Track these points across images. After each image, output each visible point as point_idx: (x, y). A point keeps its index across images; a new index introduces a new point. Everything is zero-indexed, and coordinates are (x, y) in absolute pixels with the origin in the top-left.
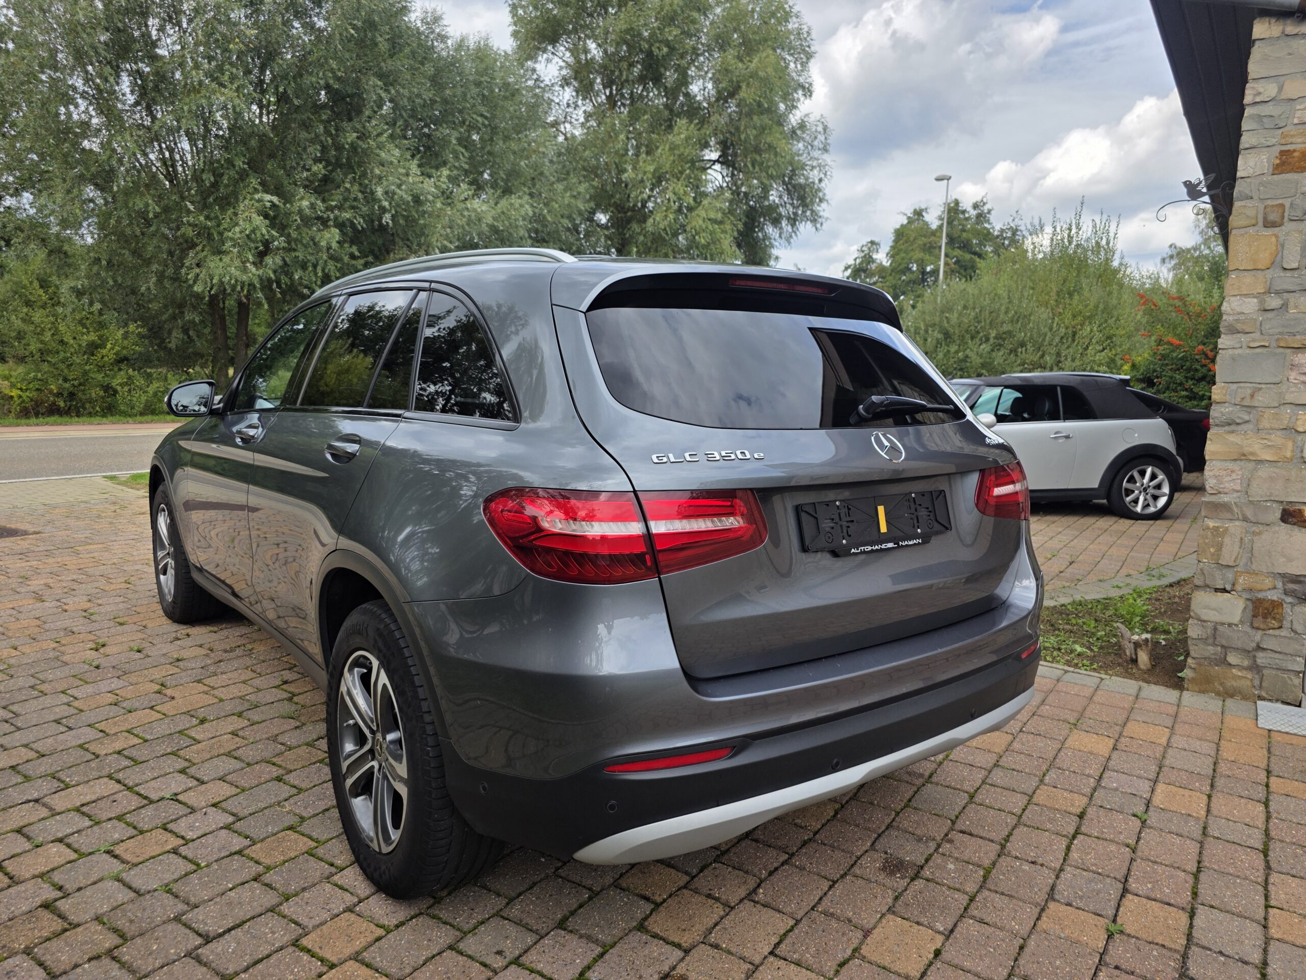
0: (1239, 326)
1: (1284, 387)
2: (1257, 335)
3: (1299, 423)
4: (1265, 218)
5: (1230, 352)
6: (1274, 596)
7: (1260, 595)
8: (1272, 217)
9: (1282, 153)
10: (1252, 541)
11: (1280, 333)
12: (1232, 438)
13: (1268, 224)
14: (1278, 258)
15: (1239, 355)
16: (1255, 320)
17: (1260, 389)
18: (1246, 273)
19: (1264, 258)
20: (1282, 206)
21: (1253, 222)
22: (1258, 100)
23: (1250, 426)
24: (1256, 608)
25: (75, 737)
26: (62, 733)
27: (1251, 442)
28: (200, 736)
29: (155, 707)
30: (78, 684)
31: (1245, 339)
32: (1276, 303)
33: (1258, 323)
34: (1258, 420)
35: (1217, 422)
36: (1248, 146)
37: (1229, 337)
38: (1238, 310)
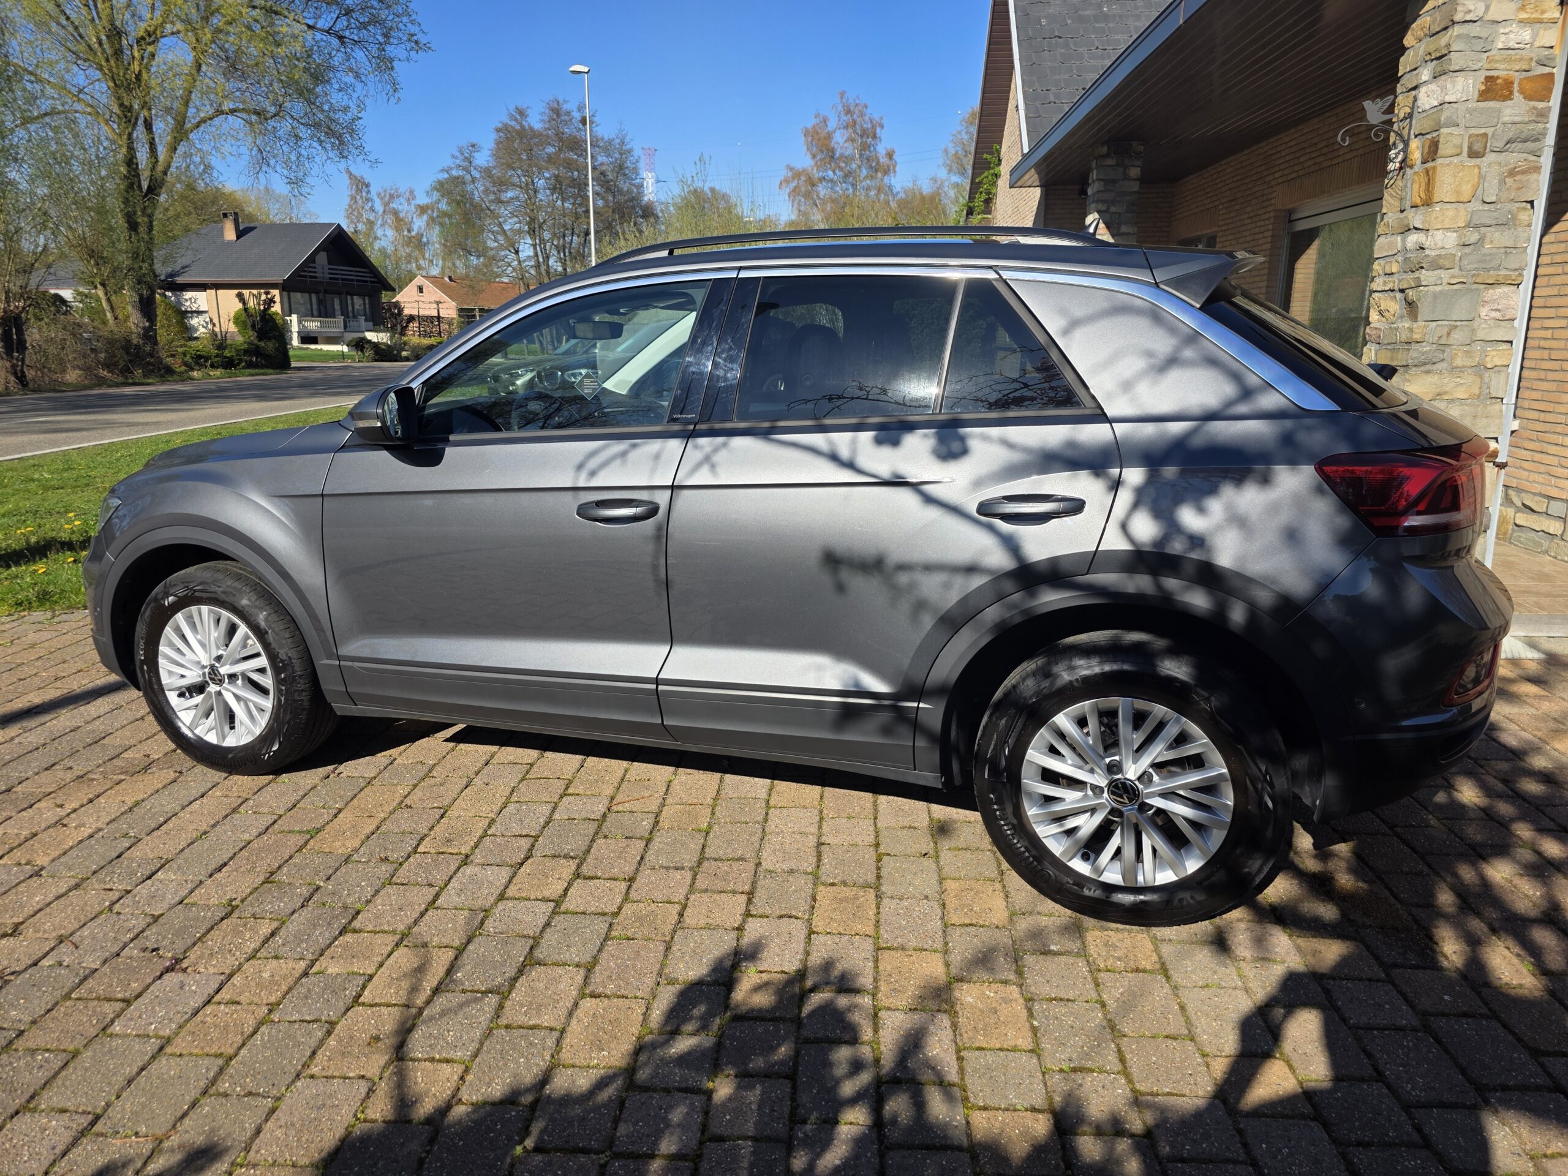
0: (1441, 262)
1: (1475, 324)
2: (1456, 271)
3: (1488, 359)
4: (1470, 148)
5: (1431, 288)
8: (1477, 147)
9: (1489, 79)
11: (1476, 269)
12: (1429, 379)
13: (1473, 154)
14: (1479, 191)
15: (1441, 292)
16: (1454, 255)
17: (1456, 327)
18: (1448, 206)
19: (1467, 190)
20: (1485, 135)
21: (1458, 151)
22: (1468, 18)
23: (1444, 365)
25: (319, 1108)
26: (273, 1111)
27: (1446, 381)
28: (546, 1020)
29: (361, 1000)
30: (109, 1009)
31: (1445, 275)
32: (1474, 237)
33: (1457, 258)
34: (1452, 359)
35: (1416, 362)
36: (1457, 68)
37: (1430, 273)
38: (1440, 245)
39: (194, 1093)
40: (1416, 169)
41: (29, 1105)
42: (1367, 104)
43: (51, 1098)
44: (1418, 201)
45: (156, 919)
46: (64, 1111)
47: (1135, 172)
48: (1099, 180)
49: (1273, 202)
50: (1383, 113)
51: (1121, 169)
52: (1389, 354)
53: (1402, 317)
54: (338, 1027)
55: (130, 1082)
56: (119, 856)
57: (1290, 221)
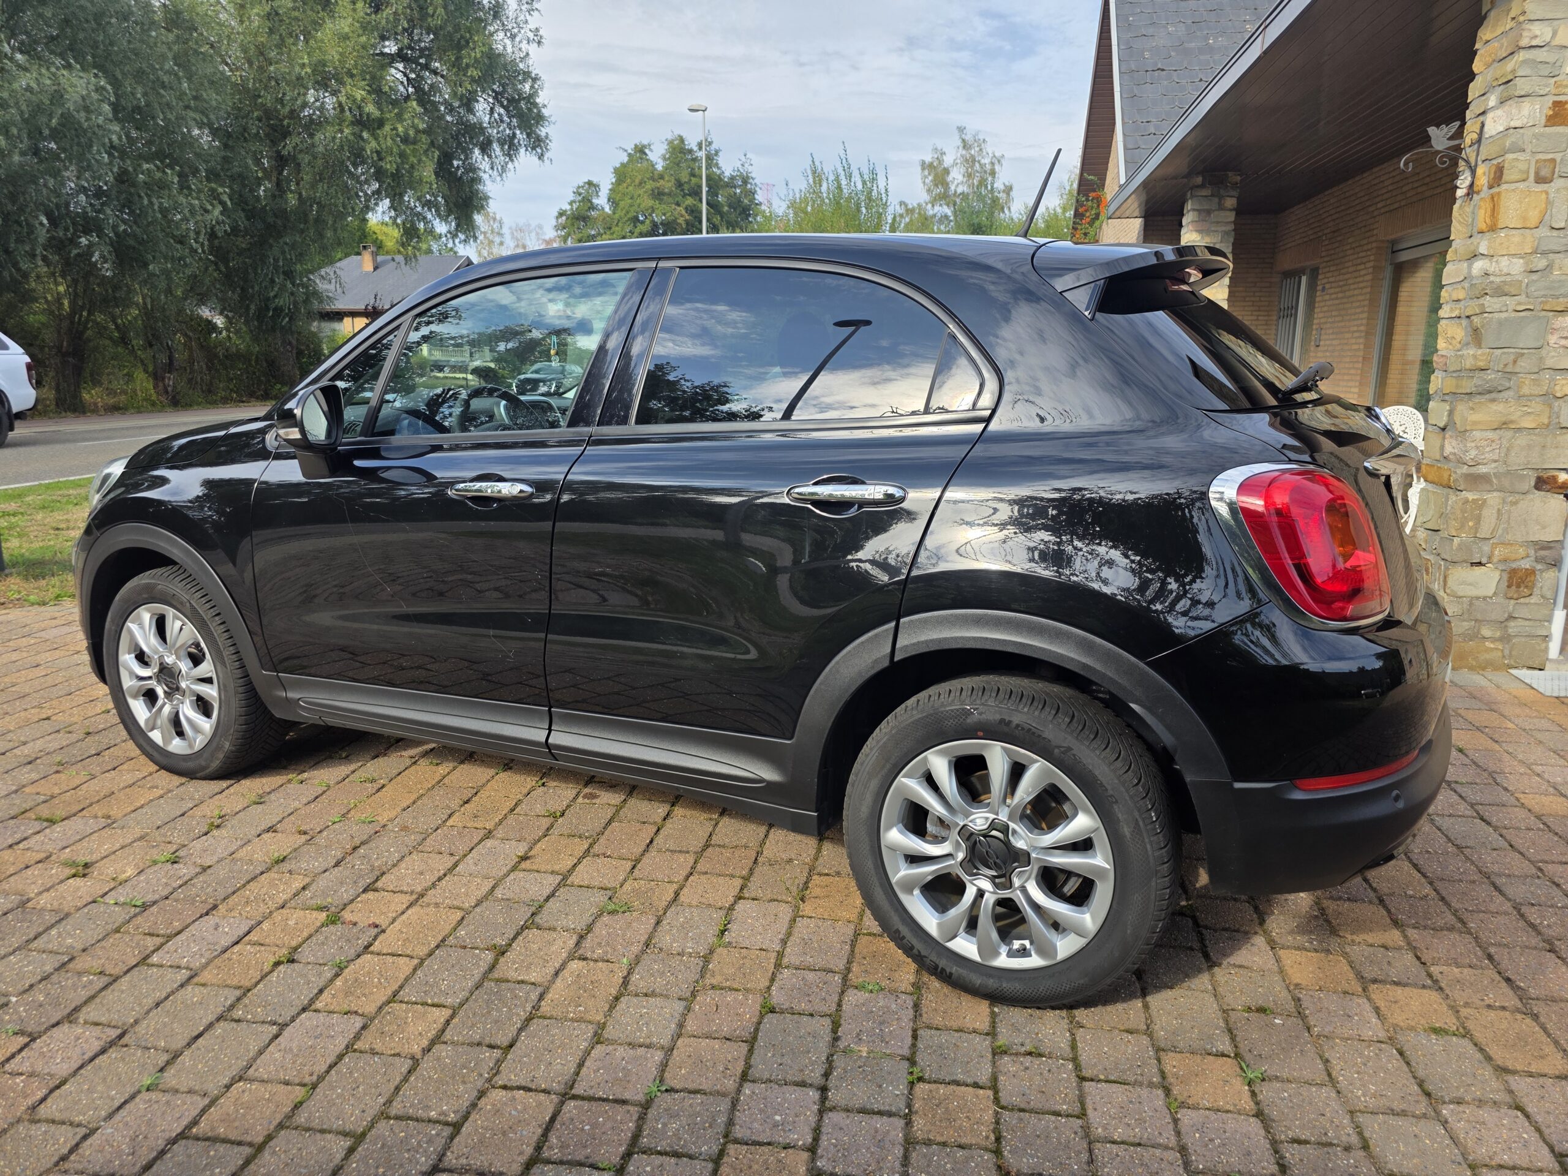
0: (1507, 289)
1: (1543, 352)
2: (1522, 298)
3: (1557, 388)
4: (1537, 173)
5: (1496, 315)
6: (1526, 564)
7: (1514, 565)
8: (1544, 172)
9: (1556, 104)
10: (1509, 512)
11: (1544, 296)
12: (1494, 407)
13: (1540, 180)
14: (1547, 217)
15: (1506, 319)
16: (1521, 282)
17: (1523, 354)
18: (1514, 232)
19: (1534, 217)
20: (1553, 160)
21: (1525, 176)
22: (1534, 43)
23: (1510, 393)
24: (1510, 579)
25: (316, 1038)
26: (276, 1037)
27: (1512, 409)
28: (533, 977)
29: (372, 948)
30: (151, 943)
31: (1511, 302)
32: (1541, 263)
33: (1524, 285)
34: (1519, 387)
35: (1480, 390)
36: (1523, 93)
37: (1495, 300)
38: (1505, 271)
39: (211, 1018)
40: (1482, 195)
41: (71, 1017)
42: (1432, 130)
43: (90, 1013)
44: (1484, 227)
45: (205, 869)
46: (97, 1024)
47: (1231, 202)
48: (1194, 210)
49: (1375, 232)
50: (1449, 139)
51: (1216, 200)
52: (1454, 381)
53: (1468, 344)
54: (346, 971)
55: (158, 1005)
56: (183, 815)
57: (1393, 252)
